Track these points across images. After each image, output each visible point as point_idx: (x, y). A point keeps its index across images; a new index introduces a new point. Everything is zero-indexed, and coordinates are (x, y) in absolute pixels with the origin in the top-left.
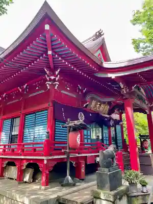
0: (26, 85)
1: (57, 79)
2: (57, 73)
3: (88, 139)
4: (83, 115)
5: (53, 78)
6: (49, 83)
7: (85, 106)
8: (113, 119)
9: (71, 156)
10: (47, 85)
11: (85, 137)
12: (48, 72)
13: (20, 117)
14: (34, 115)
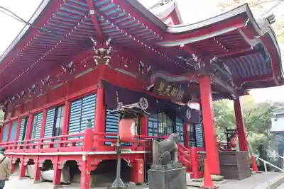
0: (72, 63)
1: (108, 52)
2: (107, 43)
3: (153, 133)
4: (146, 102)
5: (102, 50)
6: (97, 57)
7: (148, 89)
8: (190, 109)
9: (122, 152)
10: (95, 60)
11: (150, 130)
12: (95, 43)
13: (64, 105)
14: (81, 101)
